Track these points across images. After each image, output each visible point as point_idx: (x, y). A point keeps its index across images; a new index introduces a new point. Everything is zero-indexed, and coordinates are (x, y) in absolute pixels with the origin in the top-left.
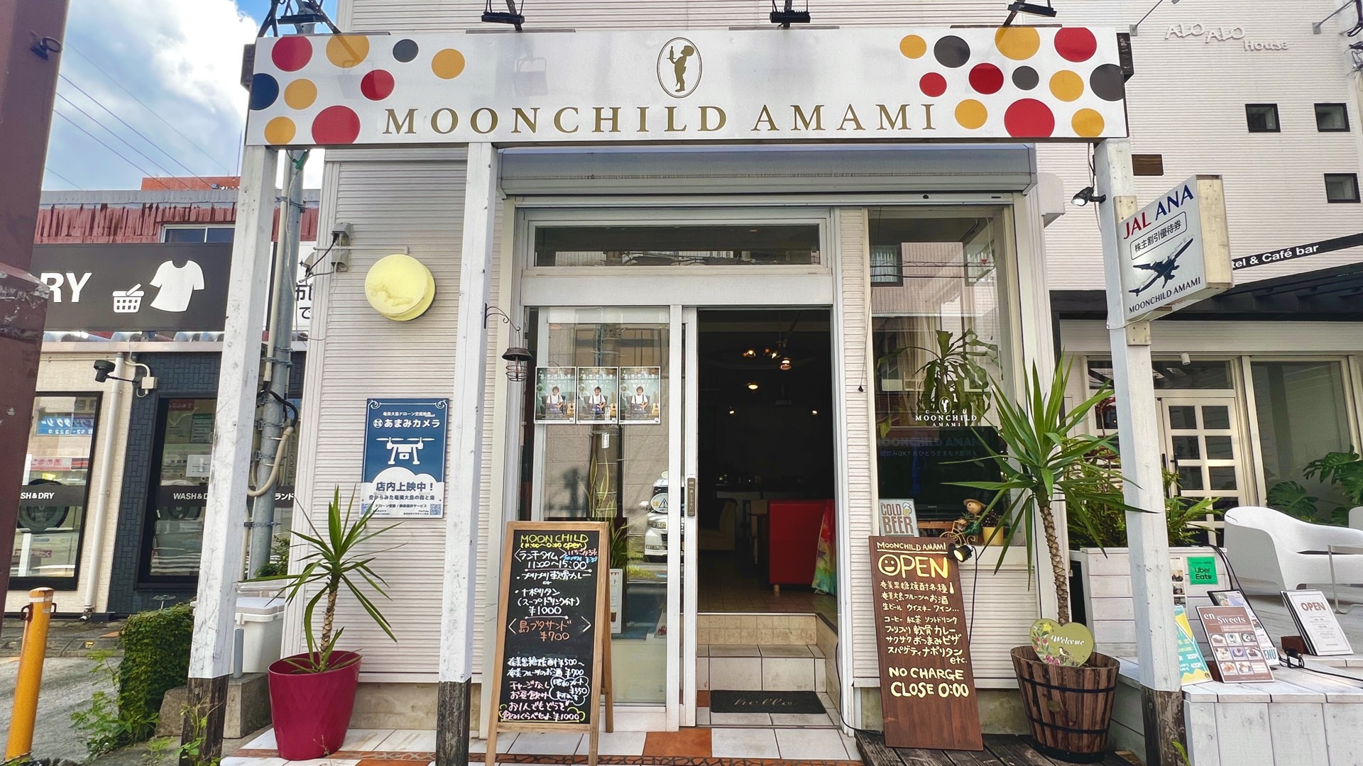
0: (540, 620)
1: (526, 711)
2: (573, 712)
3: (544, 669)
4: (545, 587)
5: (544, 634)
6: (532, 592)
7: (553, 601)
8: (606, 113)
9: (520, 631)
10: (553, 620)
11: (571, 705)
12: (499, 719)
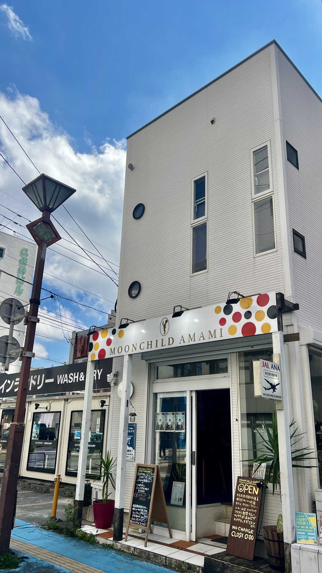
0: (140, 494)
1: (134, 521)
2: (144, 523)
3: (139, 509)
4: (142, 484)
5: (140, 498)
6: (140, 485)
7: (143, 488)
8: (150, 343)
9: (136, 497)
10: (143, 494)
11: (144, 520)
12: (130, 522)
